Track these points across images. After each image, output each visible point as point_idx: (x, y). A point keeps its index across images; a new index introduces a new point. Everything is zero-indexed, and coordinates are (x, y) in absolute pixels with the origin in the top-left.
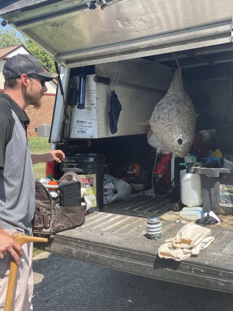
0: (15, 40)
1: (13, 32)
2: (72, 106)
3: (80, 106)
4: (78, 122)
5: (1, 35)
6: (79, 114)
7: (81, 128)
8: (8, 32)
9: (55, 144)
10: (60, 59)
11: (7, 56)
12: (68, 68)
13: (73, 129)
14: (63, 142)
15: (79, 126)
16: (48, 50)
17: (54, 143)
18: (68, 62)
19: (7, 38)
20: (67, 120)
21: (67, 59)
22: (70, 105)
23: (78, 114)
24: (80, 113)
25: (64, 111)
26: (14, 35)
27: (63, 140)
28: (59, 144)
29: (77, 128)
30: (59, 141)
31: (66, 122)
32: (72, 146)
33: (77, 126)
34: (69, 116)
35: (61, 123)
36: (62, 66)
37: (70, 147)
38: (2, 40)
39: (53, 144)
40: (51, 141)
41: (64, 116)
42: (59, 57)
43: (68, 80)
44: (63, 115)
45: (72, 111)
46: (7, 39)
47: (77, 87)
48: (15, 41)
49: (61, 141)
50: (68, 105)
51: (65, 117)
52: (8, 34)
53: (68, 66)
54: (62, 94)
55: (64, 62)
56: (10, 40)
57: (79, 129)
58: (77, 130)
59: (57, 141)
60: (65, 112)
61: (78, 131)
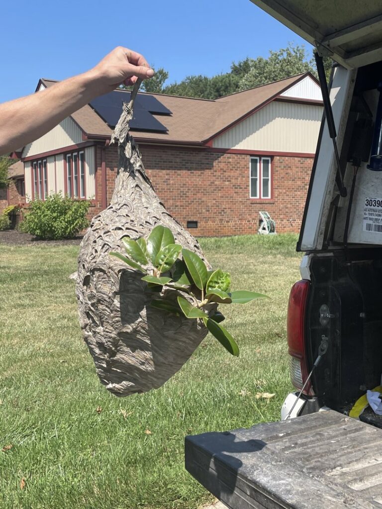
0: (300, 68)
1: (298, 55)
2: (357, 164)
3: (375, 164)
4: (369, 203)
5: (279, 62)
6: (373, 184)
7: (376, 219)
8: (290, 57)
9: (310, 255)
10: (328, 45)
11: (281, 95)
12: (349, 69)
13: (356, 221)
14: (330, 251)
15: (371, 214)
16: (300, 27)
17: (309, 252)
18: (349, 52)
19: (288, 65)
20: (342, 198)
21: (346, 44)
22: (352, 163)
23: (370, 185)
24: (376, 180)
25: (335, 176)
26: (300, 60)
27: (330, 248)
28: (319, 255)
29: (365, 218)
30: (320, 247)
31: (340, 204)
32: (353, 262)
33: (367, 212)
34: (349, 190)
35: (328, 206)
36: (338, 65)
37: (349, 264)
38: (280, 71)
39: (306, 255)
40: (303, 247)
41: (334, 189)
42: (327, 43)
43: (350, 102)
44: (332, 187)
45: (355, 177)
46: (288, 69)
47: (371, 116)
48: (300, 70)
49: (325, 249)
50: (348, 163)
51: (338, 193)
52: (289, 58)
53: (348, 64)
54: (333, 134)
55: (340, 54)
56: (292, 69)
57: (371, 222)
58: (366, 222)
59: (314, 248)
60: (338, 181)
61: (369, 227)
